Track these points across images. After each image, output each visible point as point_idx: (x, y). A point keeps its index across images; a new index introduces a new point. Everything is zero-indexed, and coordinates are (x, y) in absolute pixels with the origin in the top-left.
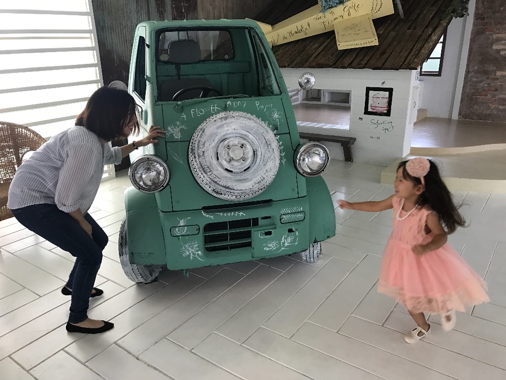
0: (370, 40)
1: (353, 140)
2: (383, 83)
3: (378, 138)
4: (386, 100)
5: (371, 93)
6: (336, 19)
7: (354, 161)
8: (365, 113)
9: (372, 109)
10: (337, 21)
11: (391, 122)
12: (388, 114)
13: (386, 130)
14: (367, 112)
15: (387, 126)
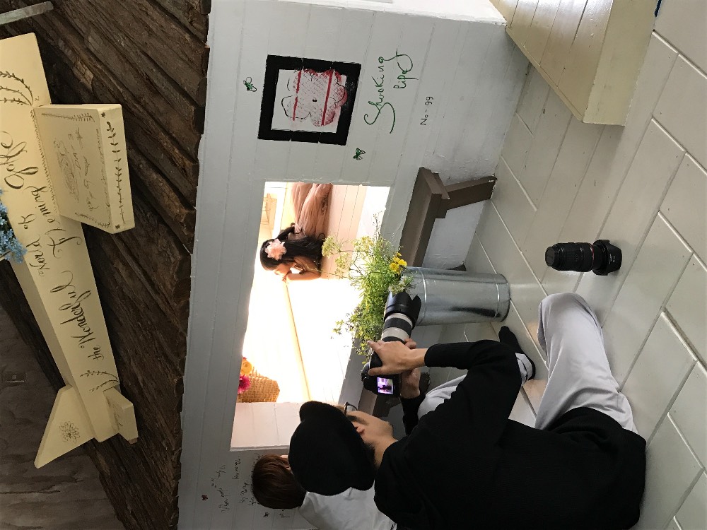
0: (105, 134)
1: (424, 177)
2: (249, 87)
3: (429, 100)
4: (306, 76)
5: (279, 123)
6: (44, 209)
7: (491, 174)
8: (343, 142)
9: (331, 120)
10: (49, 207)
11: (381, 60)
12: (351, 71)
13: (407, 75)
14: (339, 138)
15: (392, 71)
